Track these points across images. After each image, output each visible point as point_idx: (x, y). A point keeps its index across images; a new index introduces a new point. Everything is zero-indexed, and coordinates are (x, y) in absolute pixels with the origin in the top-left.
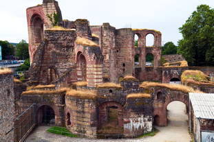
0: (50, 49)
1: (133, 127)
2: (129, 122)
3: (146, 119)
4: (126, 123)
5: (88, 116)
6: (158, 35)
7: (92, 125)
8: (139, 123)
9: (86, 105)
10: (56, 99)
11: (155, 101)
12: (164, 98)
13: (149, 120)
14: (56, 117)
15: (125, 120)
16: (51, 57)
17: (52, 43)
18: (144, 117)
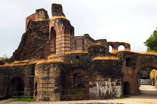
0: (33, 36)
1: (100, 92)
2: (95, 85)
3: (115, 83)
4: (92, 86)
5: (53, 81)
6: (127, 46)
7: (56, 91)
8: (106, 87)
9: (52, 70)
10: (27, 70)
11: (124, 67)
12: (134, 64)
13: (118, 84)
14: (25, 89)
15: (90, 83)
16: (33, 43)
17: (34, 31)
18: (112, 81)
